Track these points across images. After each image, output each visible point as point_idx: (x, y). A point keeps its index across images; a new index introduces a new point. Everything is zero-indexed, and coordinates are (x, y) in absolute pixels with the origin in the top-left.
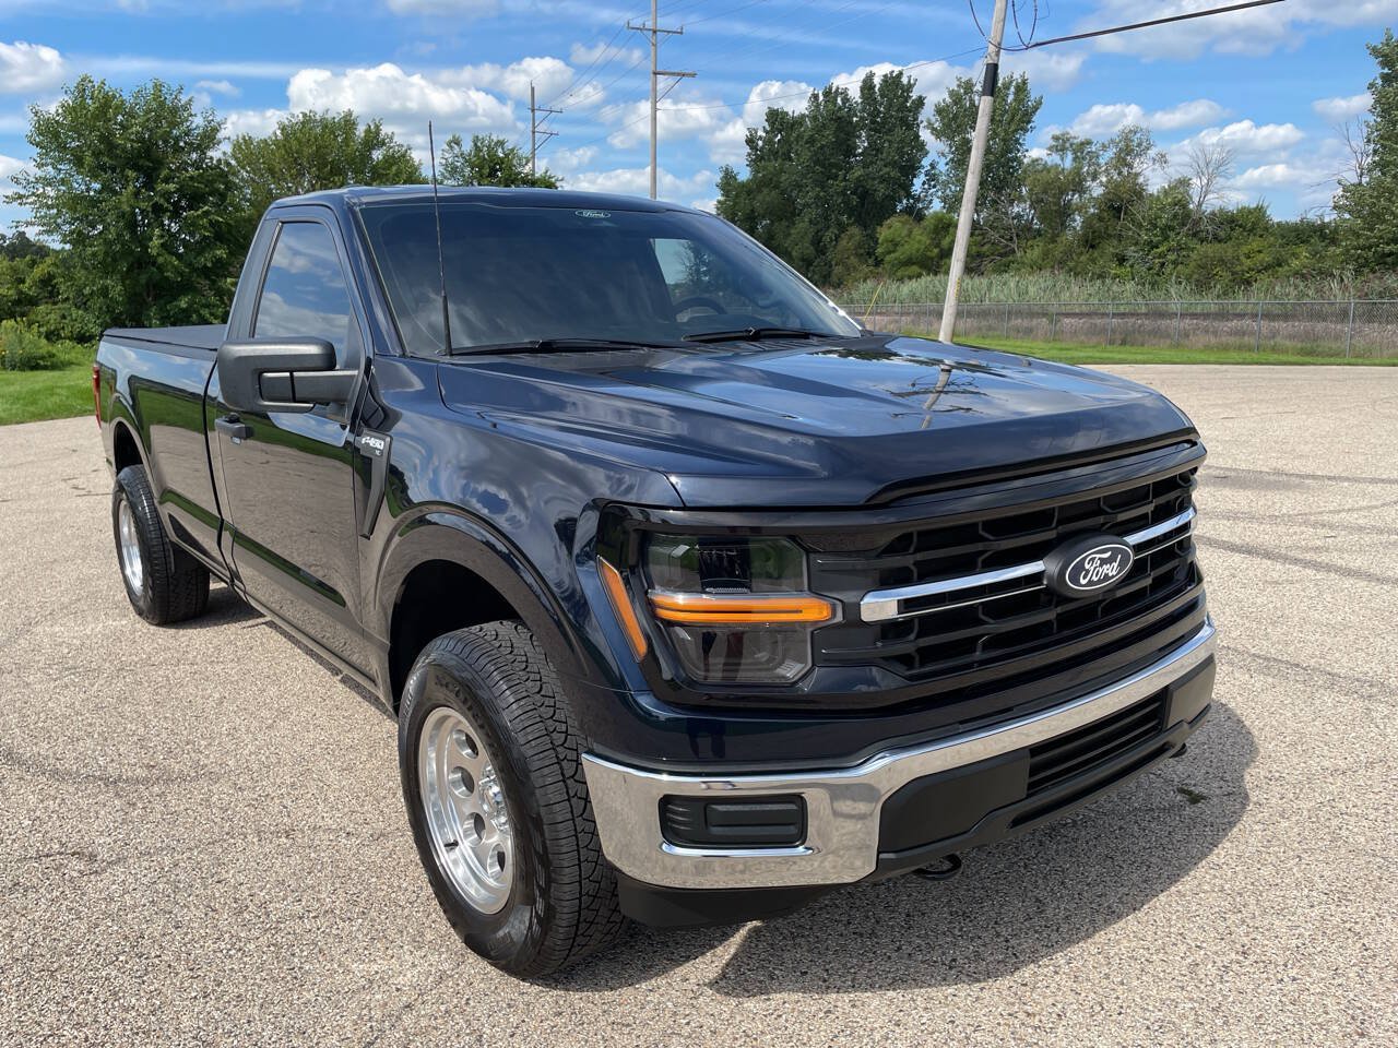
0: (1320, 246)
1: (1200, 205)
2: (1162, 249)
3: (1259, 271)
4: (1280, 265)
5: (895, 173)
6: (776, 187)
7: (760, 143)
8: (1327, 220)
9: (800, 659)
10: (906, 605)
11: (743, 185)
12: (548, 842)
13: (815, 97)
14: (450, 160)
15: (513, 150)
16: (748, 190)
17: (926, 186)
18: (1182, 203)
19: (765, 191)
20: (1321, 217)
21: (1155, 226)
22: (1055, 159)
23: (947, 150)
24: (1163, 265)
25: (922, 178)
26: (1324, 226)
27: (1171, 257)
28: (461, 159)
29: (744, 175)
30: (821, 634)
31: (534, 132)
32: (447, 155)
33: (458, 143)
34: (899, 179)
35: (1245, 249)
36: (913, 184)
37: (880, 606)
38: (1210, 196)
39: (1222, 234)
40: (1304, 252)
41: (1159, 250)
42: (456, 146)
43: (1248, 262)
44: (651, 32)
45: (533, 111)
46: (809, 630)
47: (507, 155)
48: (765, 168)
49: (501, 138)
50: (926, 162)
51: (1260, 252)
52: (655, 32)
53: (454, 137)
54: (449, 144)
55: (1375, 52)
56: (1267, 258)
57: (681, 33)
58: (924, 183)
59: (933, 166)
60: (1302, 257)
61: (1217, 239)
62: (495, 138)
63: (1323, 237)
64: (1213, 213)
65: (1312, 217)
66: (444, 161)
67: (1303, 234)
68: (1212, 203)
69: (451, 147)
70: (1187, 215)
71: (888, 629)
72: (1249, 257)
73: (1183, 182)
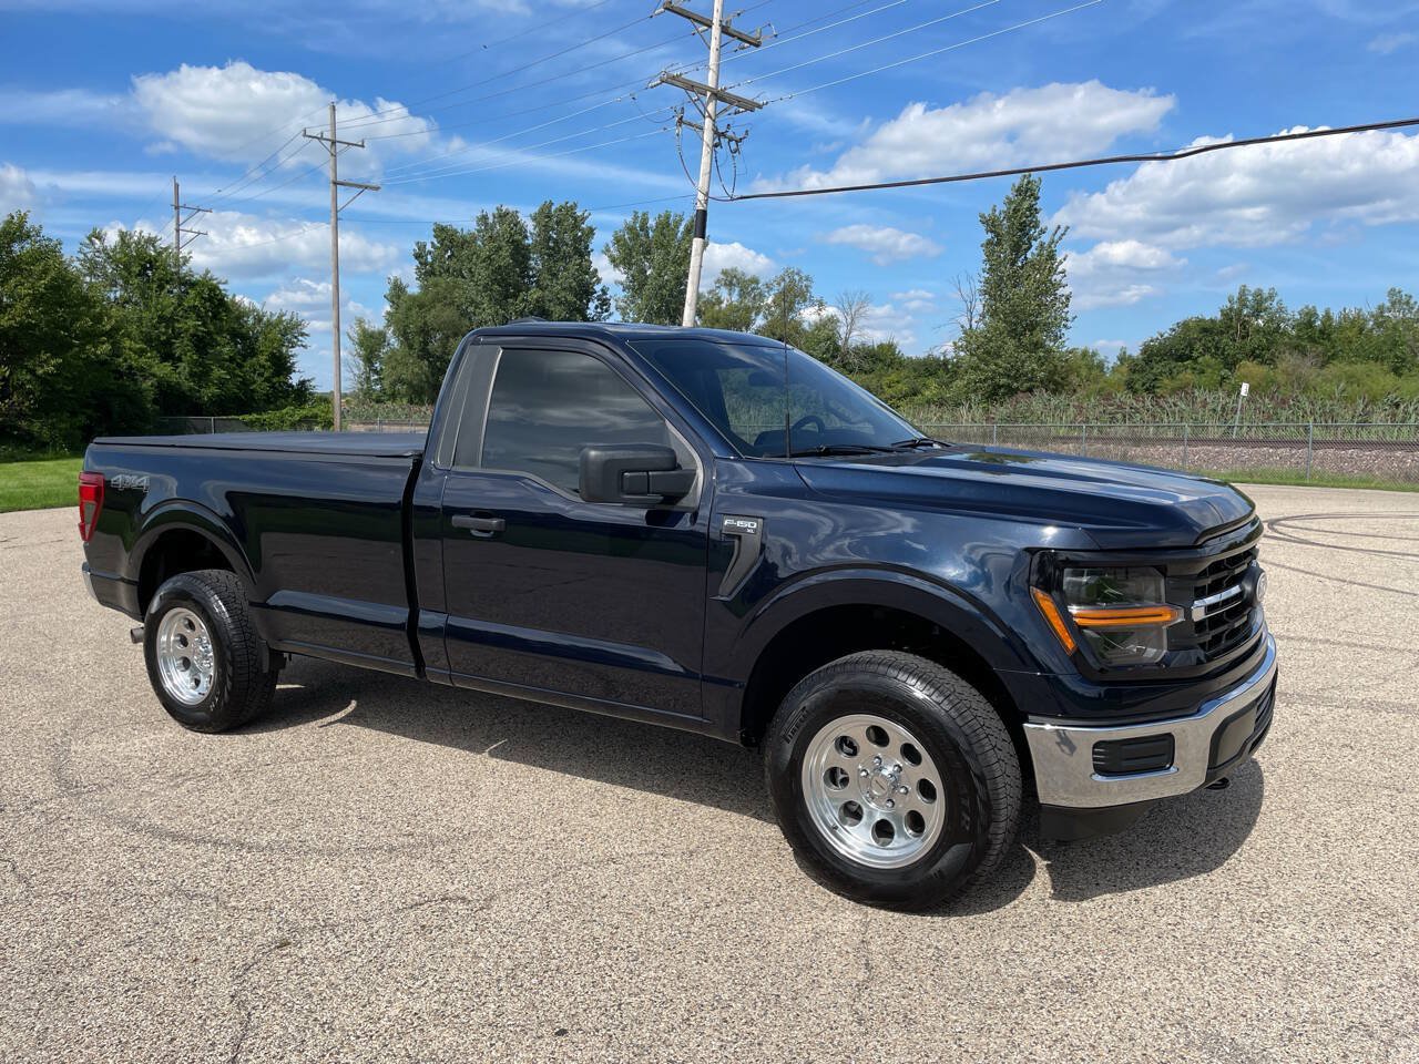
0: (946, 378)
1: (847, 340)
3: (899, 399)
4: (915, 395)
5: (571, 298)
6: (452, 303)
7: (429, 259)
8: (948, 357)
9: (1160, 647)
10: (1210, 608)
11: (413, 298)
12: (991, 793)
13: (485, 218)
14: (89, 256)
15: (166, 249)
16: (419, 304)
17: (599, 310)
18: (832, 339)
19: (439, 306)
20: (944, 354)
22: (724, 293)
23: (623, 278)
25: (596, 303)
26: (946, 363)
28: (103, 255)
29: (414, 288)
30: (1174, 630)
31: (178, 231)
32: (86, 250)
33: (99, 238)
34: (575, 302)
35: (885, 381)
36: (588, 308)
37: (1198, 614)
38: (854, 333)
39: (866, 367)
40: (933, 383)
42: (97, 241)
43: (890, 391)
44: (330, 143)
45: (177, 208)
46: (1164, 627)
47: (160, 254)
48: (436, 285)
49: (153, 235)
50: (598, 288)
51: (898, 382)
52: (334, 143)
53: (95, 230)
54: (89, 238)
55: (985, 221)
56: (903, 387)
57: (363, 146)
58: (596, 307)
59: (604, 291)
60: (932, 389)
61: (863, 369)
62: (145, 234)
63: (948, 371)
64: (857, 348)
65: (937, 353)
66: (82, 256)
67: (931, 368)
68: (856, 339)
69: (91, 241)
70: (837, 349)
71: (1200, 626)
72: (890, 387)
73: (832, 320)
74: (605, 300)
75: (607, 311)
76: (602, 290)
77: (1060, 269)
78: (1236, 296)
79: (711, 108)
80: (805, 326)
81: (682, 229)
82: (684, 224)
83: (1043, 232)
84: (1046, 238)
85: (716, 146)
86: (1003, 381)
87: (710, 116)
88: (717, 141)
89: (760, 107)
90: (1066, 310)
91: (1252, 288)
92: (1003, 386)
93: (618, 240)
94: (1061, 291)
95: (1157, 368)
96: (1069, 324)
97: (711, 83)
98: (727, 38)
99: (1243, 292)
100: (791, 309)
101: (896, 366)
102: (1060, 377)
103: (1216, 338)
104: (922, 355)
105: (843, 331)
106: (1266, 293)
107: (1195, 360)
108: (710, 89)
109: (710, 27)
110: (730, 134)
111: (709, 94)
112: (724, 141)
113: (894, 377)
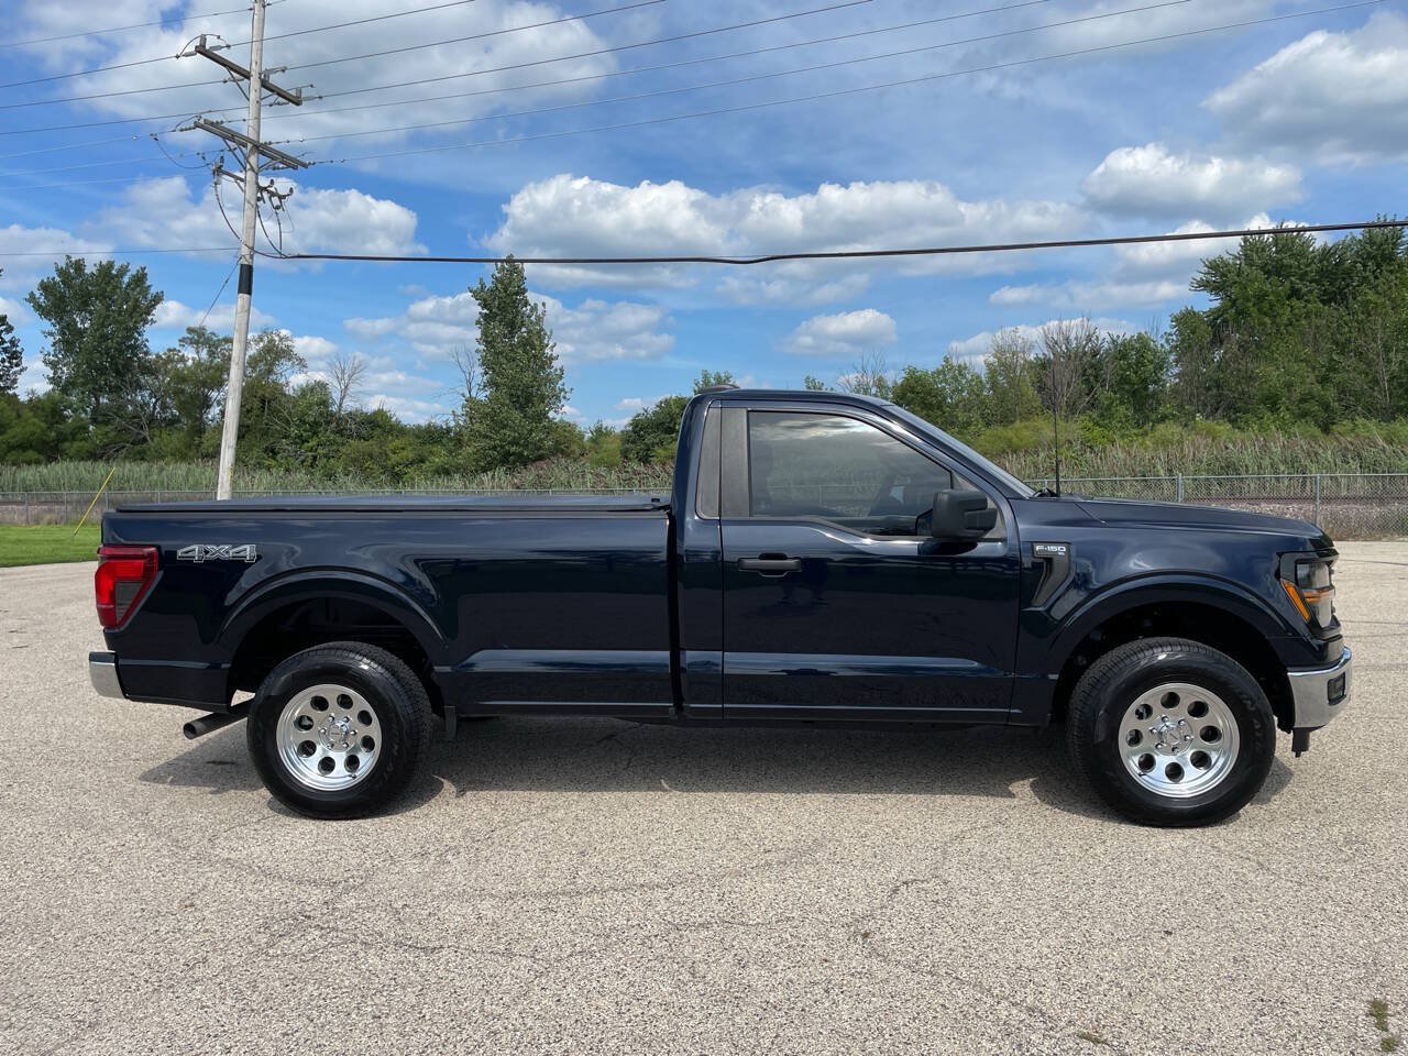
0: (451, 446)
1: (341, 404)
2: (312, 443)
3: (406, 466)
4: (423, 462)
8: (450, 425)
18: (324, 403)
20: (446, 422)
21: (304, 423)
22: (189, 351)
24: (315, 458)
26: (449, 430)
27: (321, 451)
35: (389, 446)
38: (346, 400)
39: (365, 432)
40: (437, 448)
41: (310, 444)
43: (395, 458)
51: (403, 449)
55: (475, 292)
56: (410, 454)
60: (440, 457)
61: (360, 437)
63: (451, 439)
64: (351, 414)
65: (439, 422)
67: (431, 436)
68: (349, 405)
70: (332, 414)
72: (395, 453)
73: (322, 386)
74: (15, 352)
75: (17, 365)
76: (11, 342)
77: (550, 344)
79: (253, 159)
80: (289, 391)
81: (126, 279)
82: (129, 274)
83: (533, 310)
85: (259, 199)
86: (513, 449)
87: (252, 169)
88: (259, 195)
89: (305, 166)
90: (562, 382)
91: (712, 373)
92: (513, 454)
93: (44, 287)
94: (555, 365)
95: (649, 439)
96: (568, 396)
97: (252, 136)
98: (266, 92)
100: (270, 371)
101: (395, 433)
102: (564, 444)
104: (423, 422)
105: (336, 396)
106: (722, 376)
108: (251, 141)
109: (248, 78)
110: (272, 189)
111: (249, 146)
112: (265, 195)
113: (397, 443)
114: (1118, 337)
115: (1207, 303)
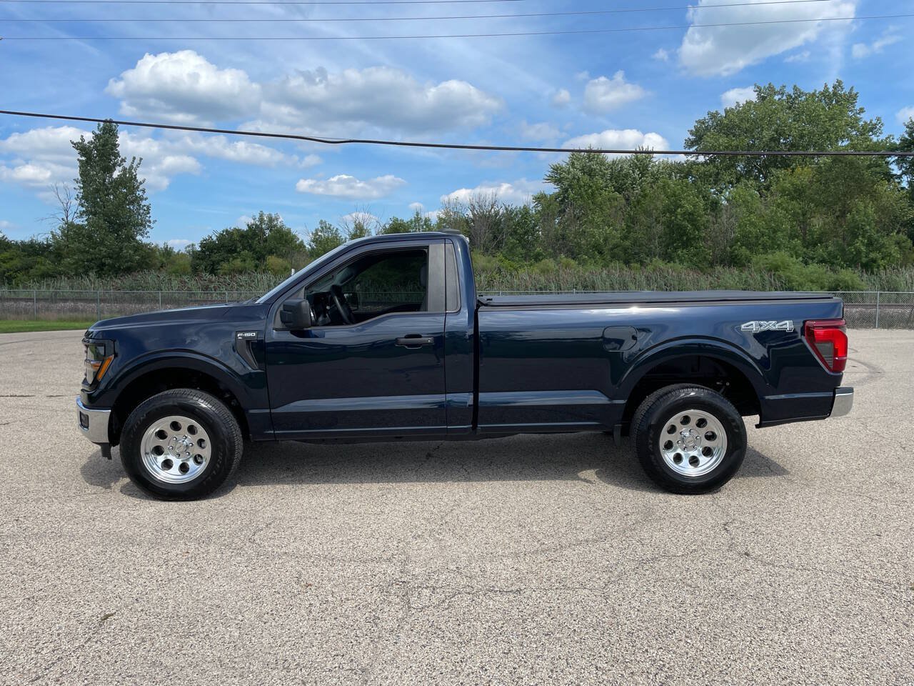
4: (30, 269)
51: (12, 259)
65: (40, 239)
77: (141, 187)
78: (258, 216)
83: (123, 160)
84: (127, 165)
86: (109, 261)
90: (148, 215)
91: (266, 213)
94: (143, 203)
95: (215, 257)
96: (151, 225)
99: (261, 216)
102: (150, 260)
103: (250, 241)
104: (26, 239)
106: (273, 216)
107: (239, 253)
113: (5, 254)
114: (509, 206)
115: (551, 189)
